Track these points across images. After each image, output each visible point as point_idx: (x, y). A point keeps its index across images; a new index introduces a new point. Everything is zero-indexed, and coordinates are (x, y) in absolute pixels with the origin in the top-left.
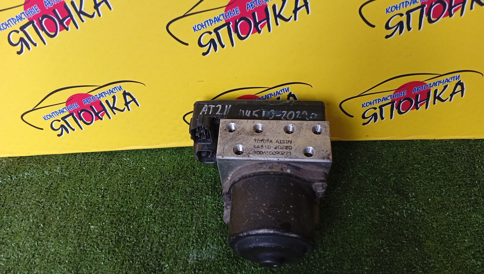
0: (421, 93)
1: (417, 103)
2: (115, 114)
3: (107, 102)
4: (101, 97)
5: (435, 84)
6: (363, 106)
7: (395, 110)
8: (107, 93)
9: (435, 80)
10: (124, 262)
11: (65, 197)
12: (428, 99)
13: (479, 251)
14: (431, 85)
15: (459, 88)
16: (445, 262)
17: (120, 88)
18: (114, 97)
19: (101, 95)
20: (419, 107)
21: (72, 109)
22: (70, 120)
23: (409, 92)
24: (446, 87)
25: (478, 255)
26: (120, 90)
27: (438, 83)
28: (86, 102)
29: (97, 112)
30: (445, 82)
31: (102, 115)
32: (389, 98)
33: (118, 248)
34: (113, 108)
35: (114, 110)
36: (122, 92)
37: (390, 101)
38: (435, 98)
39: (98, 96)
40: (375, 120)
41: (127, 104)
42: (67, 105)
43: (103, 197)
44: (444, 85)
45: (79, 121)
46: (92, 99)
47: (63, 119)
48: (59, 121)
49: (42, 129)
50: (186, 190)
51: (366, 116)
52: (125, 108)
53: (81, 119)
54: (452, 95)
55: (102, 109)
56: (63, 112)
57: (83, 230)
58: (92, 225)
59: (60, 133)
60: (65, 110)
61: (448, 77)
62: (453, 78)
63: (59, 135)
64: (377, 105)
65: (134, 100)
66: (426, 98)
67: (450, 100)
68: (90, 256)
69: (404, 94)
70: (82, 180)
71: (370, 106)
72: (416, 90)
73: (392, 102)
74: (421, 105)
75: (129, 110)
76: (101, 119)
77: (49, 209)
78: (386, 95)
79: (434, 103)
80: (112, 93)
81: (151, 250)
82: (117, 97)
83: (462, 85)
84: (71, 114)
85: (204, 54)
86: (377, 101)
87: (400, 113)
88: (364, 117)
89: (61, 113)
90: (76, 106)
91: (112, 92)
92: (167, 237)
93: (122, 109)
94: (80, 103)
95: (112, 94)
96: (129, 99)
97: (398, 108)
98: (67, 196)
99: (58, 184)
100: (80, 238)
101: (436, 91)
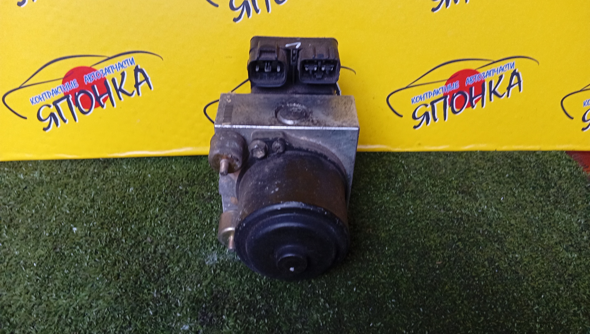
0: (474, 84)
1: (471, 99)
2: (120, 99)
3: (113, 81)
4: (107, 73)
5: (489, 73)
6: (413, 101)
7: (448, 108)
8: (115, 67)
9: (489, 68)
10: (117, 263)
11: (42, 201)
12: (483, 94)
13: (572, 245)
14: (485, 75)
15: (515, 78)
16: (534, 256)
17: (132, 61)
18: (123, 74)
19: (107, 70)
20: (474, 103)
21: (68, 90)
22: (63, 105)
23: (462, 84)
24: (501, 77)
25: (571, 248)
26: (132, 64)
27: (492, 72)
28: (88, 79)
29: (98, 95)
30: (500, 71)
31: (104, 100)
32: (441, 91)
33: (109, 248)
34: (119, 90)
35: (120, 93)
36: (134, 67)
37: (441, 95)
38: (491, 93)
39: (104, 72)
40: (427, 122)
41: (137, 85)
42: (63, 83)
43: (93, 200)
44: (499, 75)
45: (75, 109)
46: (95, 76)
47: (55, 103)
48: (49, 106)
49: (25, 118)
50: (203, 195)
51: (417, 115)
52: (134, 92)
53: (77, 104)
54: (509, 89)
55: (106, 91)
56: (57, 92)
57: (63, 232)
58: (75, 226)
59: (46, 126)
60: (60, 90)
61: (503, 64)
62: (507, 66)
63: (45, 129)
64: (428, 101)
65: (146, 79)
66: (481, 92)
67: (508, 96)
68: (69, 259)
69: (456, 85)
70: (66, 185)
71: (421, 102)
72: (470, 81)
73: (445, 97)
74: (476, 102)
75: (138, 94)
76: (103, 106)
77: (18, 212)
78: (437, 86)
79: (491, 100)
80: (121, 68)
81: (155, 252)
82: (127, 73)
83: (518, 75)
84: (66, 96)
85: (235, 20)
86: (428, 94)
87: (454, 112)
88: (414, 117)
89: (55, 94)
90: (74, 84)
91: (122, 66)
92: (177, 239)
93: (130, 92)
94: (81, 81)
95: (122, 70)
96: (140, 77)
97: (451, 104)
98: (44, 200)
99: (35, 188)
100: (57, 240)
101: (491, 83)
